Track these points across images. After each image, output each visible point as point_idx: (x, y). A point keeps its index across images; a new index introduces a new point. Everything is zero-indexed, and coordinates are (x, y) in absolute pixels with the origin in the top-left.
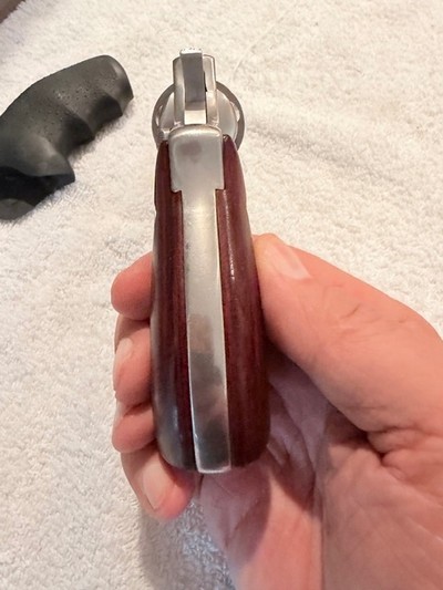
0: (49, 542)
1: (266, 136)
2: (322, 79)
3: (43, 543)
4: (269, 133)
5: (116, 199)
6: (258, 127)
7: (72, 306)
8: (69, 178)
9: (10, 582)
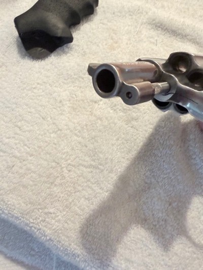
0: (74, 205)
1: (165, 30)
2: (188, 9)
3: (72, 205)
4: (166, 29)
5: (95, 53)
6: (161, 25)
7: (79, 101)
8: (70, 39)
9: (56, 222)
